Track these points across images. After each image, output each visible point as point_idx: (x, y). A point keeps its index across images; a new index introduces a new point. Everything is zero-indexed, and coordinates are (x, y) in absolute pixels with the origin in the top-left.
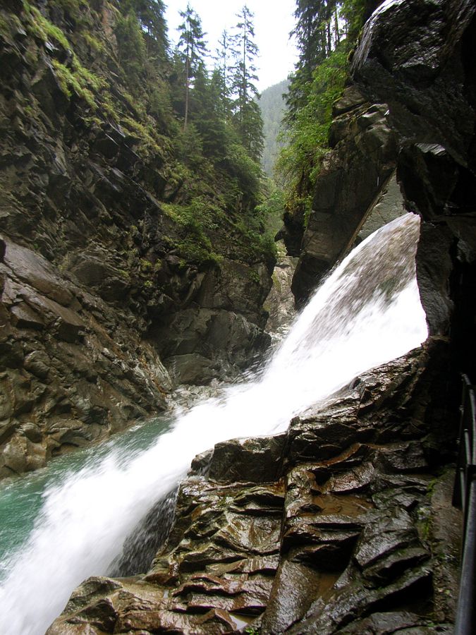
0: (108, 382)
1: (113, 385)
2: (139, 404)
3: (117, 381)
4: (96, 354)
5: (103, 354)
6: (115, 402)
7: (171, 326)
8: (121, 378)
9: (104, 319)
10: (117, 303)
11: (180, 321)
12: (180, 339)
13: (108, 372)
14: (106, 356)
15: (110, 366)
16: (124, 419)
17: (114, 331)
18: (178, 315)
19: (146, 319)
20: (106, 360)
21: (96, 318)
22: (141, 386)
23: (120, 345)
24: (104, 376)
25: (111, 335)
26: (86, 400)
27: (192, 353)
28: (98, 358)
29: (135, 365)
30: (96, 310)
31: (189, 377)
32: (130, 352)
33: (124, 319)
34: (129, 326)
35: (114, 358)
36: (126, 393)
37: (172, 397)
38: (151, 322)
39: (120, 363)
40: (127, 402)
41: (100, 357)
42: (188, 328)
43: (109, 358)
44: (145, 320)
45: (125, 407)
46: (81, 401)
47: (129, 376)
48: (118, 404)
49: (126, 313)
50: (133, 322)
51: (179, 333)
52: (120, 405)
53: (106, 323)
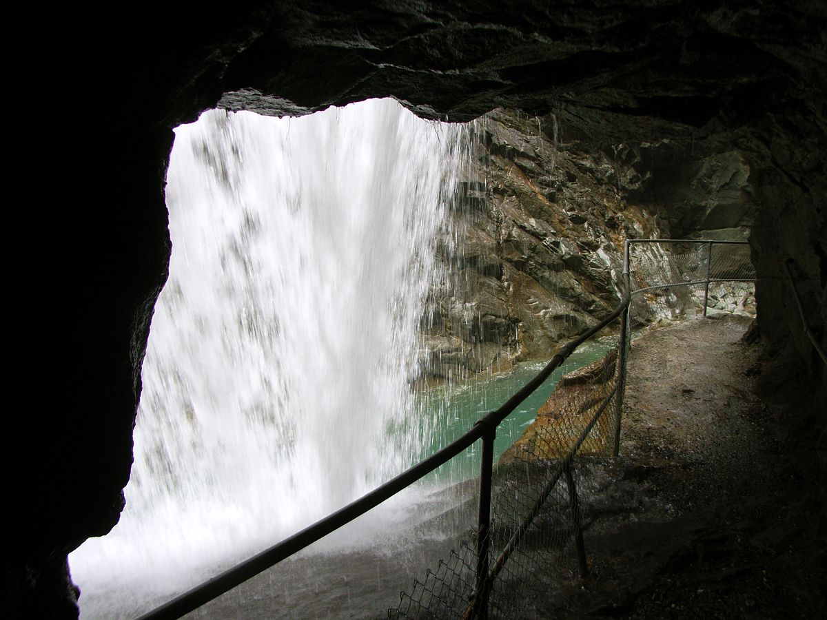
0: (530, 274)
1: (538, 280)
2: (591, 313)
3: (547, 274)
4: (507, 227)
5: (522, 228)
6: (537, 309)
7: (695, 182)
8: (555, 268)
9: (538, 170)
10: (576, 144)
11: (712, 173)
12: (712, 203)
13: (530, 258)
14: (528, 232)
15: (534, 249)
16: (551, 338)
17: (560, 190)
18: (707, 164)
19: (640, 169)
20: (526, 238)
21: (523, 170)
22: (600, 285)
23: (569, 213)
24: (520, 265)
25: (552, 198)
26: (468, 305)
27: (735, 226)
28: (510, 235)
29: (597, 247)
30: (524, 155)
31: (726, 267)
32: (589, 225)
33: (590, 170)
34: (600, 182)
35: (545, 235)
36: (564, 293)
37: (668, 302)
38: (648, 175)
39: (557, 244)
40: (561, 308)
41: (515, 232)
42: (727, 184)
43: (534, 234)
44: (637, 171)
45: (557, 318)
46: (458, 306)
47: (575, 265)
48: (542, 313)
49: (597, 161)
50: (608, 174)
51: (709, 193)
52: (546, 314)
53: (541, 178)
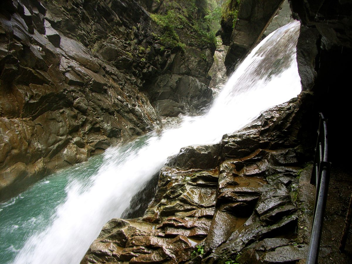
0: (121, 114)
1: (124, 116)
2: (138, 127)
3: (126, 114)
4: (114, 99)
5: (118, 99)
6: (125, 126)
7: (156, 84)
8: (128, 112)
9: (118, 80)
10: (125, 71)
11: (161, 81)
12: (161, 91)
13: (121, 109)
14: (119, 100)
15: (122, 106)
16: (130, 135)
17: (124, 86)
18: (160, 78)
19: (142, 80)
20: (119, 103)
21: (113, 79)
22: (139, 117)
23: (127, 94)
24: (118, 112)
25: (122, 89)
26: (108, 124)
27: (168, 99)
28: (115, 101)
29: (136, 106)
30: (114, 74)
31: (166, 112)
32: (133, 98)
33: (129, 80)
34: (132, 84)
35: (124, 101)
36: (131, 120)
37: (157, 123)
38: (144, 82)
39: (127, 104)
40: (131, 126)
41: (116, 101)
42: (165, 85)
43: (121, 101)
44: (141, 80)
45: (131, 129)
46: (106, 125)
47: (132, 111)
48: (126, 127)
49: (130, 77)
50: (134, 81)
51: (160, 88)
52: (127, 127)
53: (119, 82)
